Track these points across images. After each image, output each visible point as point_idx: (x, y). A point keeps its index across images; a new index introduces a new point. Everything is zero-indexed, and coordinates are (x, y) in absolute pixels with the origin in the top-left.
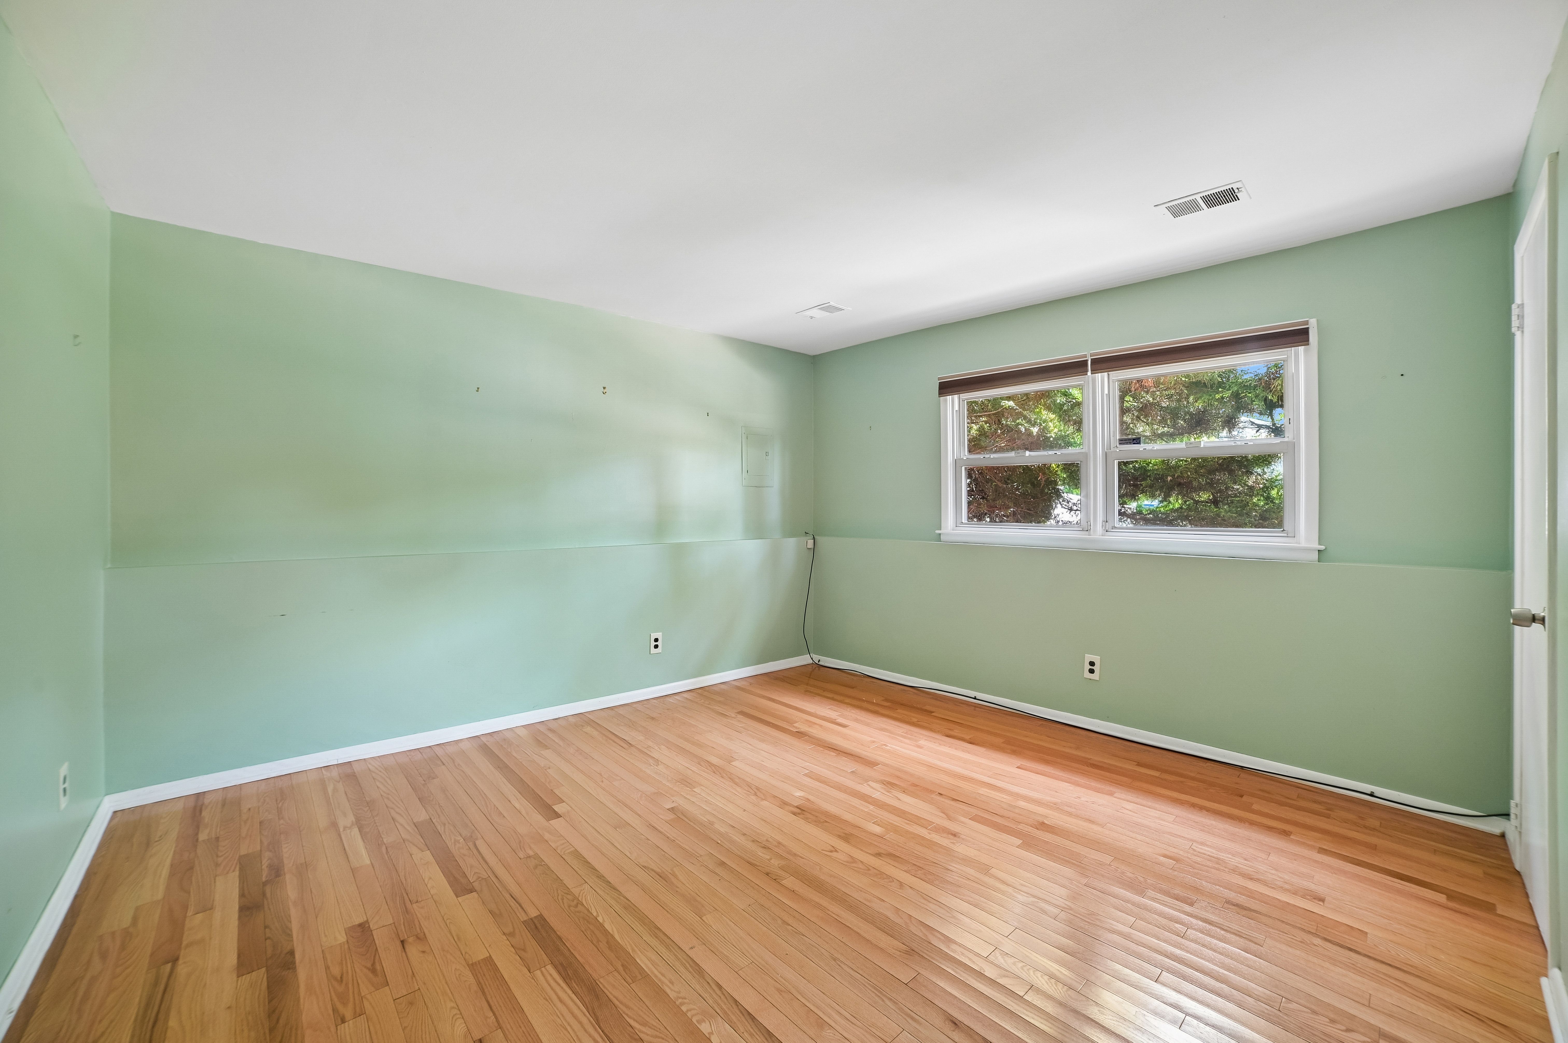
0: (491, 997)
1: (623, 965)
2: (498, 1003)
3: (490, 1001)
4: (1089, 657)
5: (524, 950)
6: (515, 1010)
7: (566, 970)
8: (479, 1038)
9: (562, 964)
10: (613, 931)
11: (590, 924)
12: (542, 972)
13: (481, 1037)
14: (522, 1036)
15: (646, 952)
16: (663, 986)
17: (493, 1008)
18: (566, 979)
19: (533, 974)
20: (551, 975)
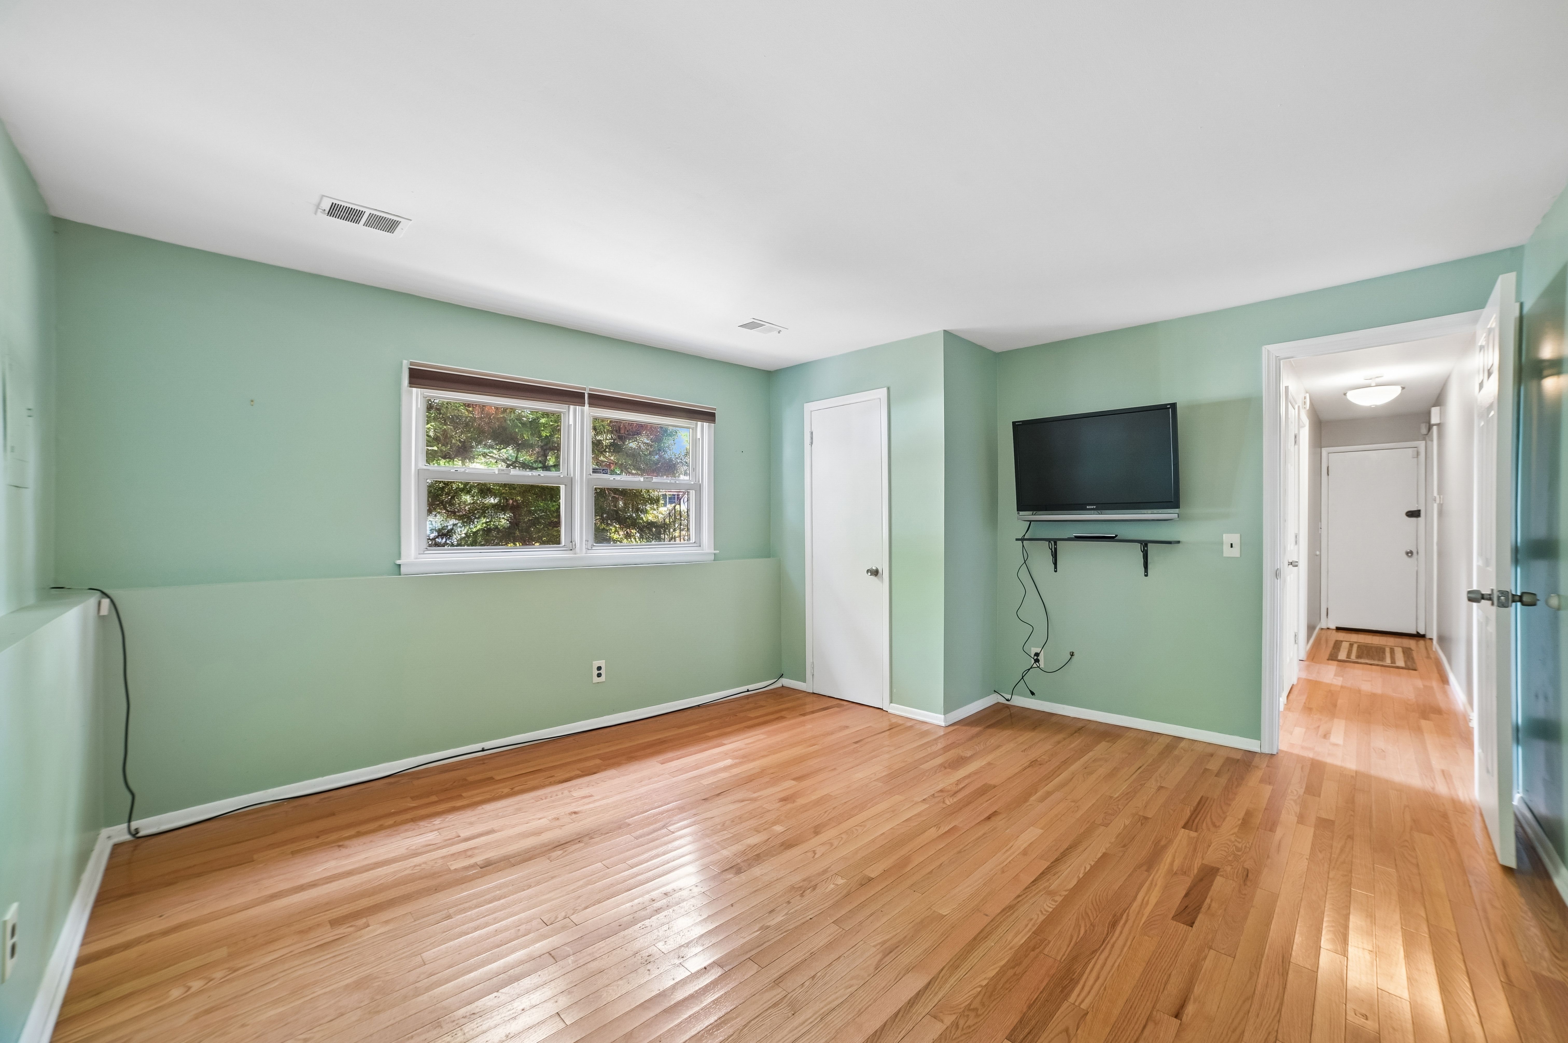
0: (1136, 1030)
1: (1033, 950)
2: (1136, 1023)
3: (1141, 1029)
4: (596, 664)
5: (1067, 1030)
6: (1132, 1006)
7: (1065, 986)
8: (1175, 1019)
9: (1062, 991)
10: (996, 968)
11: (996, 989)
12: (1080, 1004)
13: (1173, 1018)
14: (1147, 990)
15: (1008, 941)
16: (1037, 924)
17: (1144, 1023)
18: (1074, 982)
19: (1088, 1009)
20: (1078, 995)
